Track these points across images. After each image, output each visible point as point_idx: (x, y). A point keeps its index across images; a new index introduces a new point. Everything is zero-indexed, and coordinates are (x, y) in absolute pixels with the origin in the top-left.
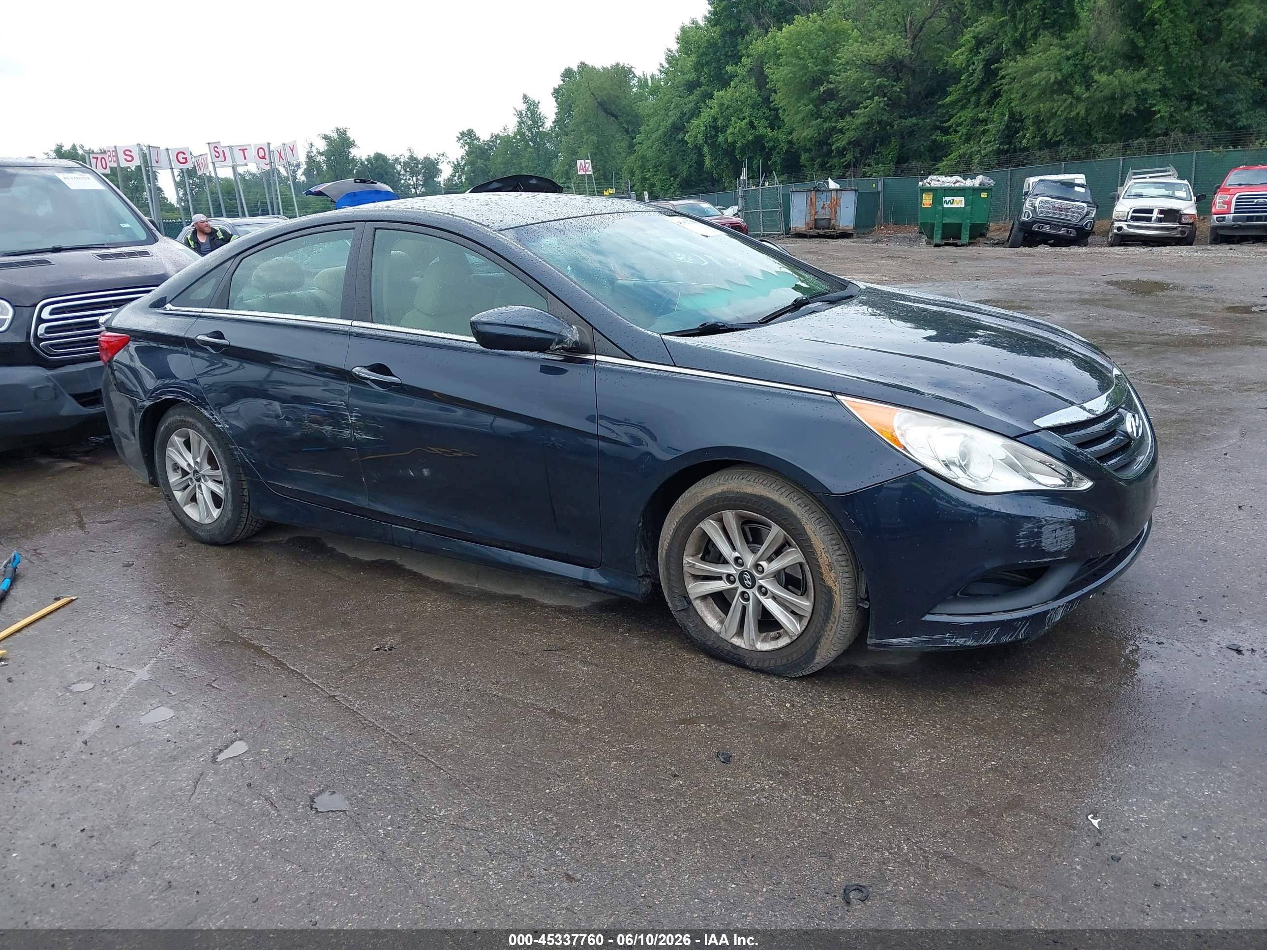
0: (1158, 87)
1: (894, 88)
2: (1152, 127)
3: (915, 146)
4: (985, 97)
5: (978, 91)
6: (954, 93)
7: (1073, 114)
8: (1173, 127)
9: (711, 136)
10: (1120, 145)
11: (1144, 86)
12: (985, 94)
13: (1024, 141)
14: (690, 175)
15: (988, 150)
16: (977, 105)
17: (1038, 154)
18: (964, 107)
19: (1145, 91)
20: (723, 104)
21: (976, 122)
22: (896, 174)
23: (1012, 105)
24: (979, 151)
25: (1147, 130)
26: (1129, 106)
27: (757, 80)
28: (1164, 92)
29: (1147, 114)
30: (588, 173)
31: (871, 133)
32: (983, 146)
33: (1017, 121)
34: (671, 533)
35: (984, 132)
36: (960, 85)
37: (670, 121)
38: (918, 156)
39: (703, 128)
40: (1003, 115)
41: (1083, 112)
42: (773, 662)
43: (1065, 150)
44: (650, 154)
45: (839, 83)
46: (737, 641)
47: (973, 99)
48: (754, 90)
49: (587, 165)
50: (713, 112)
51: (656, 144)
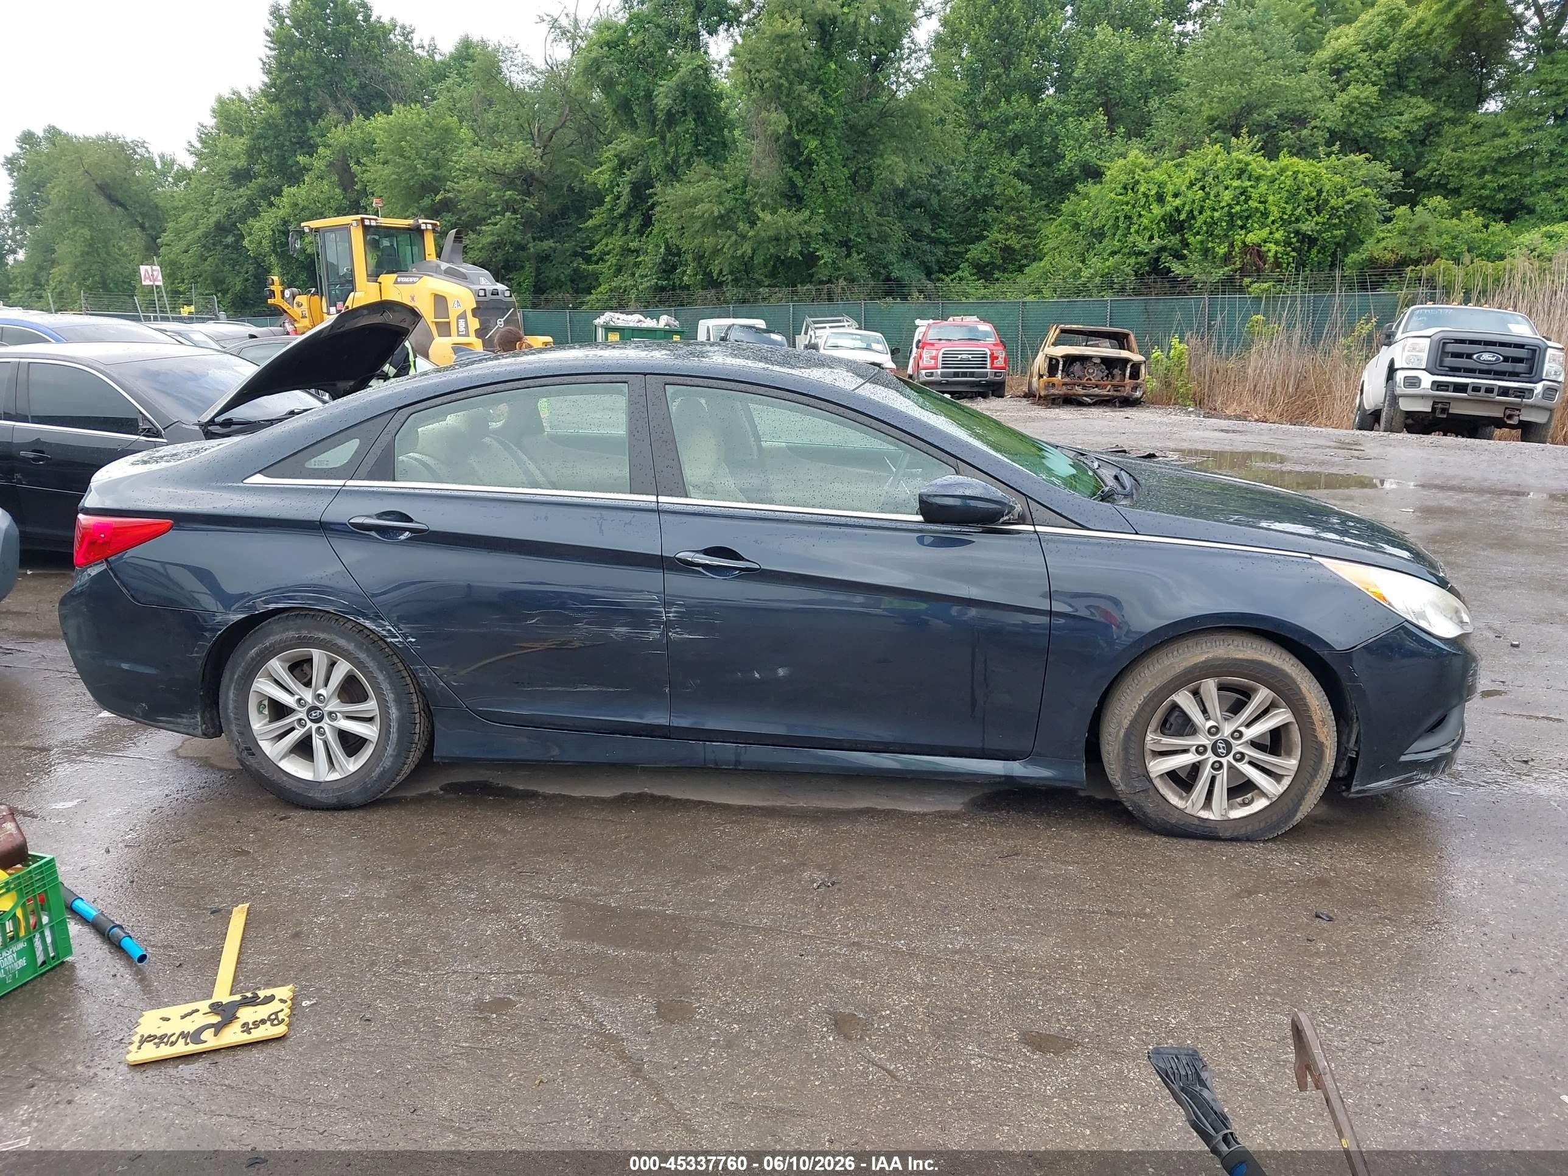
0: (821, 231)
1: (527, 205)
2: (817, 273)
3: (554, 274)
4: (634, 223)
5: (625, 216)
6: (598, 217)
7: (739, 253)
8: (837, 274)
9: (281, 243)
10: (785, 290)
11: (807, 228)
12: (633, 220)
13: (685, 278)
14: (245, 290)
15: (645, 285)
16: (626, 231)
17: (701, 292)
18: (609, 234)
19: (808, 234)
20: (297, 204)
21: (627, 251)
22: (535, 306)
23: (668, 236)
24: (635, 286)
25: (812, 276)
26: (794, 249)
27: (341, 179)
28: (825, 237)
29: (811, 259)
30: (157, 283)
31: (500, 255)
32: (639, 280)
33: (675, 255)
34: (1135, 710)
35: (637, 265)
36: (604, 208)
37: (213, 219)
38: (558, 285)
39: (269, 233)
40: (657, 246)
41: (750, 251)
42: (1250, 827)
43: (730, 291)
44: (185, 260)
45: (459, 191)
46: (1204, 814)
47: (621, 225)
48: (337, 190)
49: (155, 273)
50: (281, 213)
51: (194, 249)
